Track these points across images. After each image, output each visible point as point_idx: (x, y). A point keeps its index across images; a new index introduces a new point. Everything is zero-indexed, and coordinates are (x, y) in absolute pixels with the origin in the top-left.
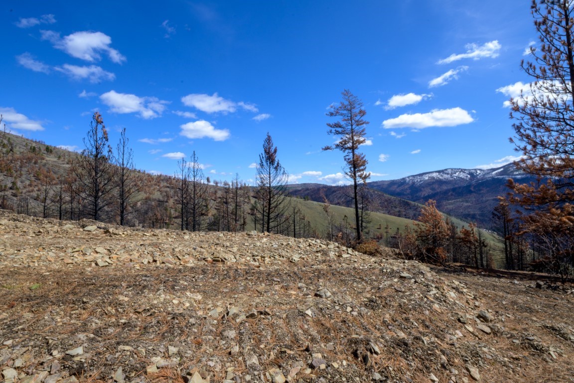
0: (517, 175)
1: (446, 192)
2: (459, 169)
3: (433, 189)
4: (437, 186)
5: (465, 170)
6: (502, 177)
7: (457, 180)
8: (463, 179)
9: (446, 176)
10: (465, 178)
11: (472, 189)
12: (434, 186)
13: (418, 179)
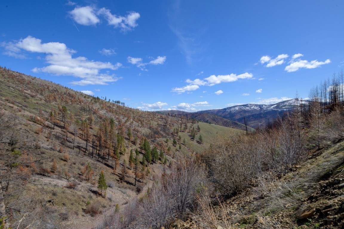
0: (284, 109)
1: (249, 117)
5: (257, 105)
6: (276, 109)
7: (253, 110)
8: (256, 110)
9: (247, 108)
11: (262, 115)
13: (233, 109)
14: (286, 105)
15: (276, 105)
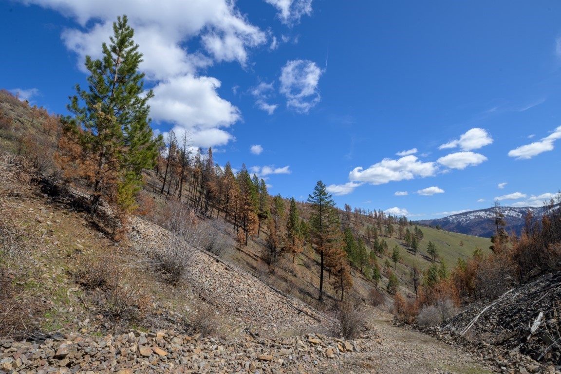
2: (508, 207)
3: (483, 228)
4: (487, 226)
7: (508, 219)
9: (494, 215)
10: (517, 216)
12: (484, 225)
13: (463, 218)
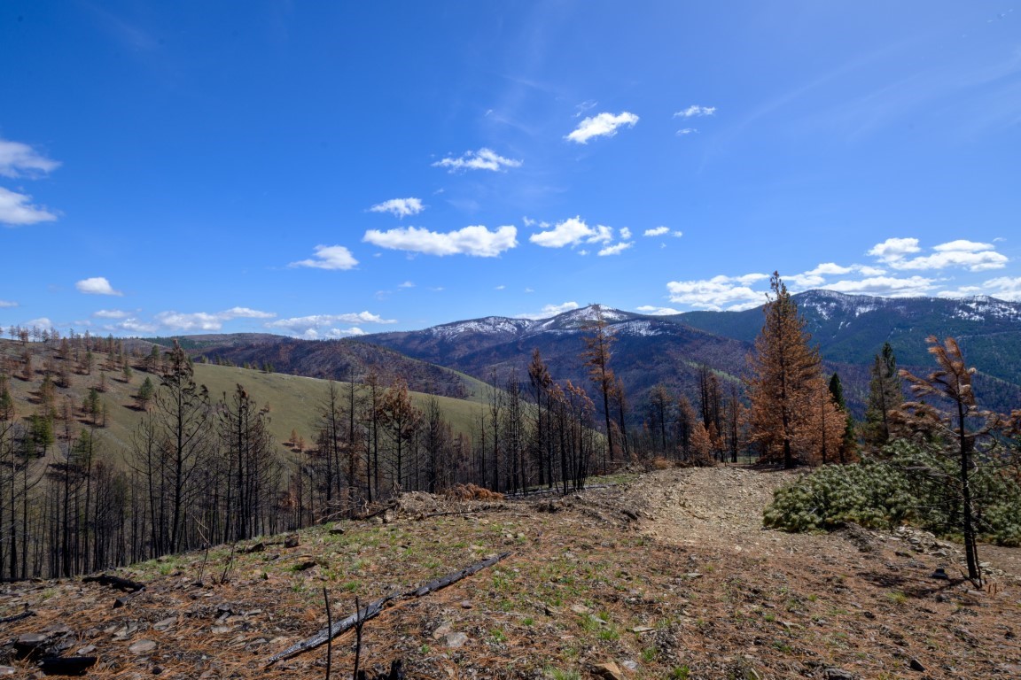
0: (569, 329)
1: (488, 351)
3: (470, 347)
4: (476, 342)
5: (511, 319)
6: (553, 331)
7: (501, 334)
8: (509, 332)
9: (487, 328)
10: (511, 331)
11: (520, 347)
12: (472, 342)
13: (450, 331)
14: (573, 321)
15: (553, 321)
